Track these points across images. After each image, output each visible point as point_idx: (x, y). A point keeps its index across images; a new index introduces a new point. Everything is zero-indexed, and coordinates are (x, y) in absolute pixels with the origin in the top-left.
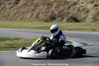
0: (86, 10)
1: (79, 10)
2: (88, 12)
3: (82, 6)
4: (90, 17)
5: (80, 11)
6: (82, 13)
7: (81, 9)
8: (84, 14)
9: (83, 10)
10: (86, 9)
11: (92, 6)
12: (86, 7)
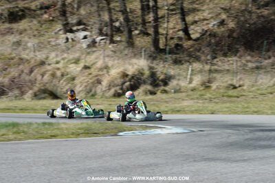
0: (69, 76)
1: (53, 75)
2: (73, 79)
3: (58, 69)
4: (81, 89)
5: (57, 78)
6: (61, 81)
7: (58, 73)
8: (65, 83)
9: (63, 75)
10: (67, 74)
11: (79, 69)
12: (68, 70)
